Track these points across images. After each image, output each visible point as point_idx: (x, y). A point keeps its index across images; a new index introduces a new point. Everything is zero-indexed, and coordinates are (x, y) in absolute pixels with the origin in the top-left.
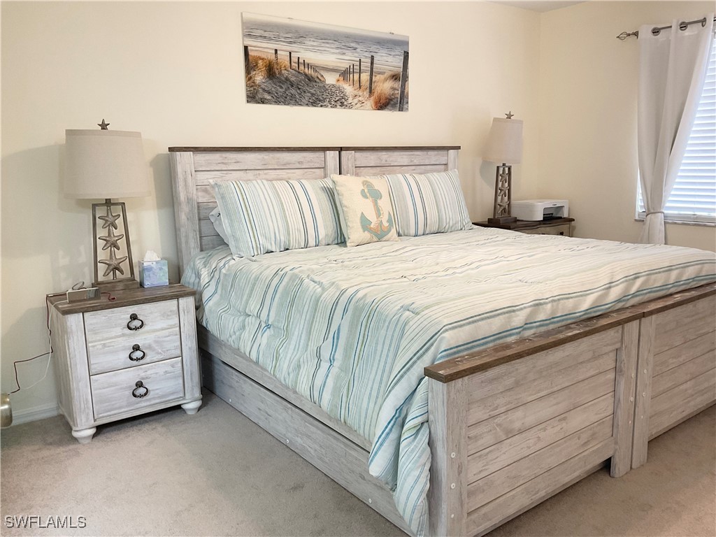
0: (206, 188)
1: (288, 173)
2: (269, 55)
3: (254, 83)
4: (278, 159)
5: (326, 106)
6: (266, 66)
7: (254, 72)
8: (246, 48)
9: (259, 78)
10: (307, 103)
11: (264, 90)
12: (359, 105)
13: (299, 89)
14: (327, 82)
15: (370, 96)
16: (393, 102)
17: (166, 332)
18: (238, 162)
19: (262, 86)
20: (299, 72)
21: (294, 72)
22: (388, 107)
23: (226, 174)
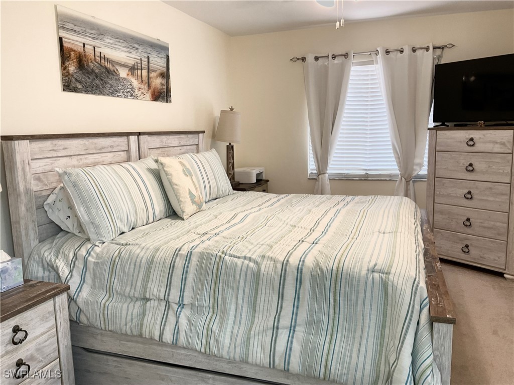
0: (39, 177)
1: (102, 156)
2: (79, 48)
3: (68, 72)
4: (96, 144)
5: (121, 96)
6: (77, 58)
7: (68, 63)
8: (61, 39)
9: (72, 68)
10: (108, 93)
11: (76, 80)
12: (142, 96)
13: (102, 80)
14: (121, 76)
15: (149, 90)
16: (162, 95)
17: (45, 337)
18: (66, 149)
19: (75, 76)
20: (101, 66)
21: (97, 65)
22: (160, 99)
23: (55, 161)
